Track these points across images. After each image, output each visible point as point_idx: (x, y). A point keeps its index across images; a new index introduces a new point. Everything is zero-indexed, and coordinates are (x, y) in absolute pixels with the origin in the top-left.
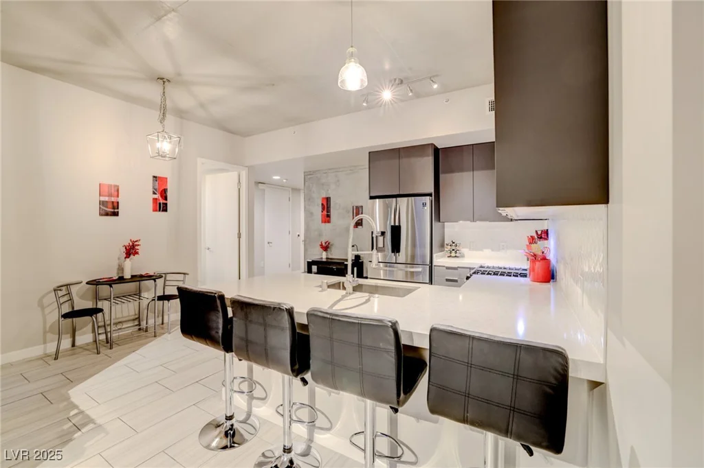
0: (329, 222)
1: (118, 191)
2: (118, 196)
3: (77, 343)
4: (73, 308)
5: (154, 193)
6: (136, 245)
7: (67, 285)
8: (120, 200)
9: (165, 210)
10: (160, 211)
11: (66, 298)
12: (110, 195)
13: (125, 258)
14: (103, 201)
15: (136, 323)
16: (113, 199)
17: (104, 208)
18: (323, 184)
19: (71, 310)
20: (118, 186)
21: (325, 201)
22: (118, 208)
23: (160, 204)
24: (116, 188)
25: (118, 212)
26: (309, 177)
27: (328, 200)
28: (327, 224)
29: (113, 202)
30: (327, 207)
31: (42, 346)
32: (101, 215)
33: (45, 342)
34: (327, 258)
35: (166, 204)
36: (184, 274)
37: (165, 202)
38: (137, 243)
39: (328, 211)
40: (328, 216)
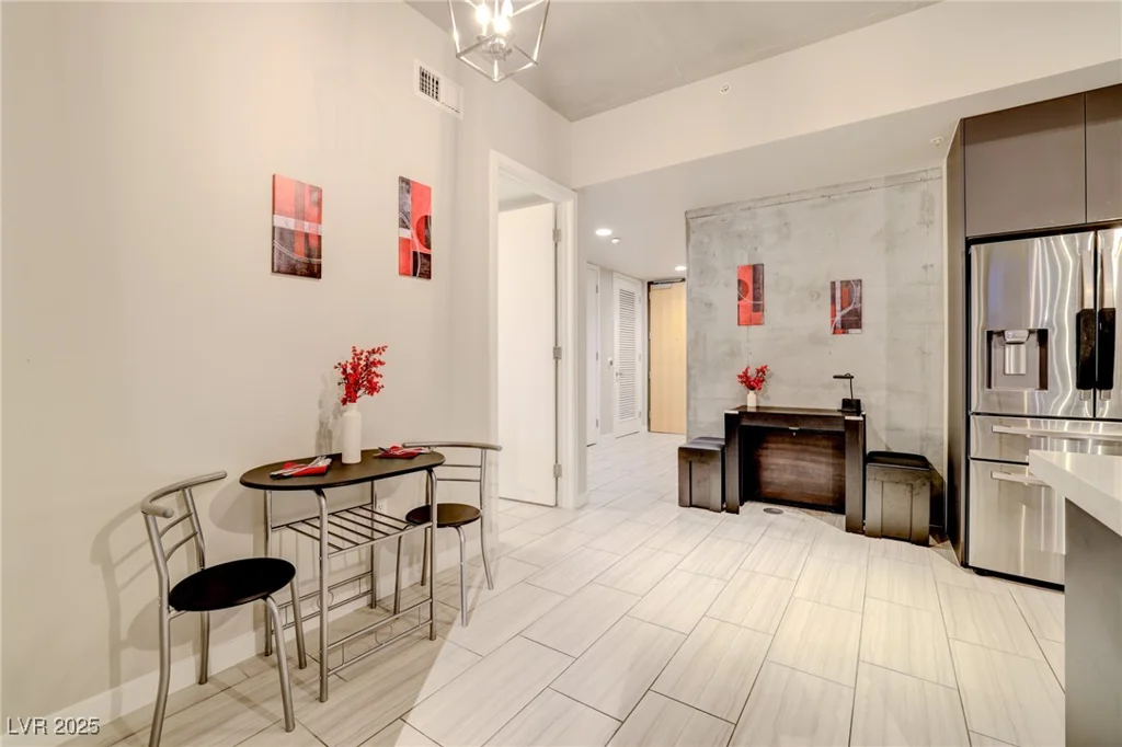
0: (759, 323)
1: (319, 203)
2: (319, 222)
3: (213, 670)
4: (202, 561)
5: (403, 225)
6: (374, 364)
7: (183, 488)
8: (325, 230)
9: (427, 275)
10: (415, 275)
11: (179, 532)
12: (301, 215)
13: (344, 402)
14: (282, 230)
15: (365, 588)
16: (307, 227)
17: (285, 250)
18: (740, 236)
19: (196, 570)
20: (320, 191)
21: (750, 273)
22: (320, 257)
23: (415, 254)
24: (315, 196)
25: (320, 266)
26: (700, 221)
27: (756, 270)
28: (754, 328)
29: (307, 236)
30: (754, 289)
31: (109, 693)
32: (277, 271)
33: (115, 681)
34: (758, 407)
35: (428, 257)
36: (484, 447)
37: (425, 251)
38: (376, 357)
39: (757, 297)
40: (758, 308)
